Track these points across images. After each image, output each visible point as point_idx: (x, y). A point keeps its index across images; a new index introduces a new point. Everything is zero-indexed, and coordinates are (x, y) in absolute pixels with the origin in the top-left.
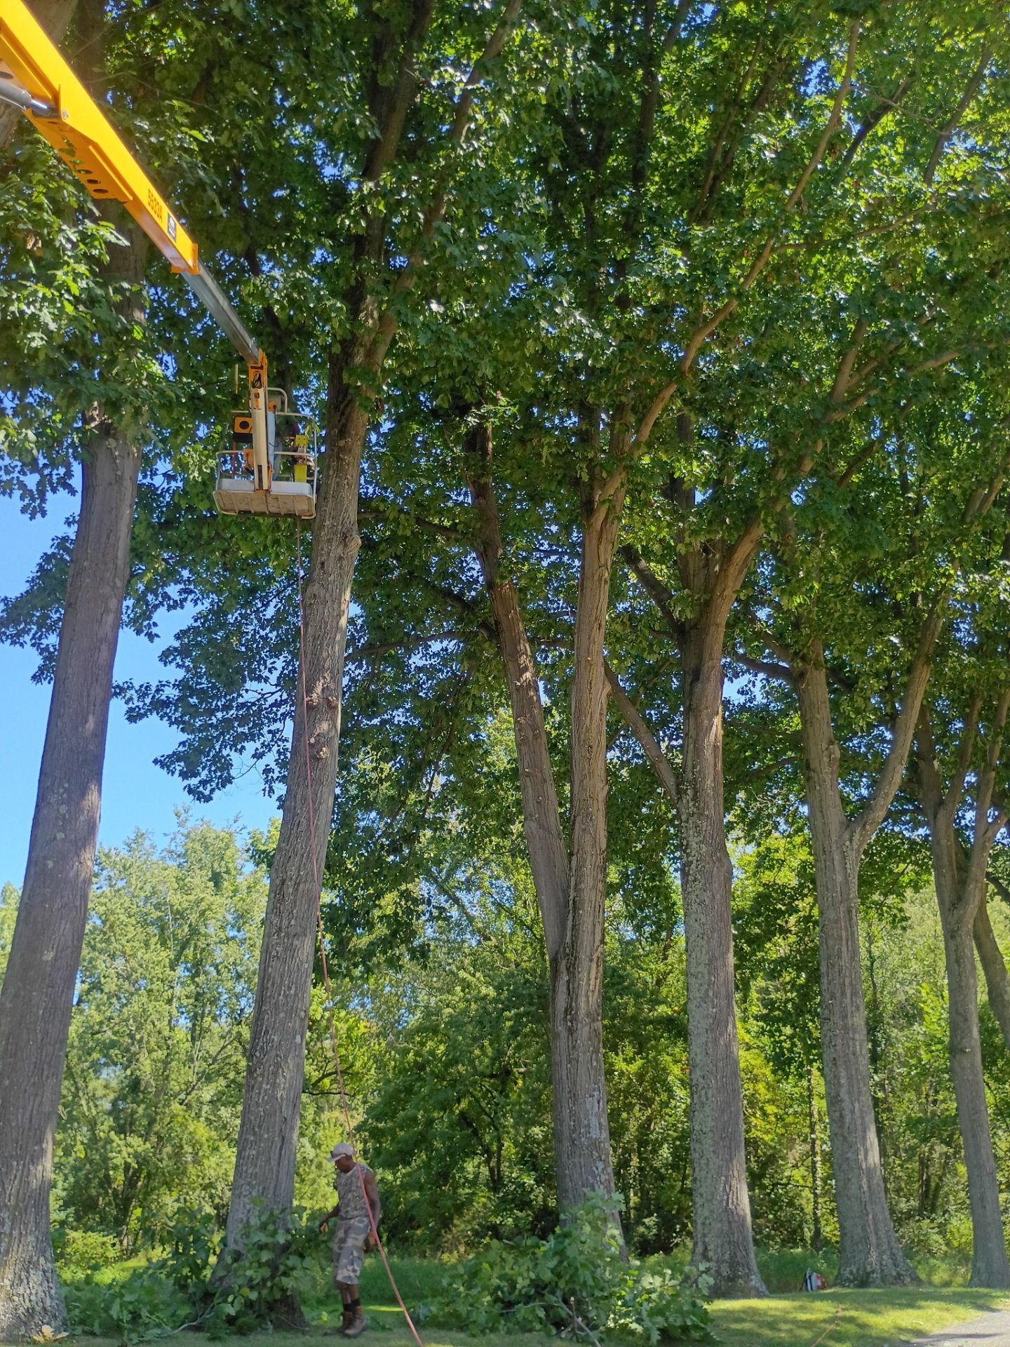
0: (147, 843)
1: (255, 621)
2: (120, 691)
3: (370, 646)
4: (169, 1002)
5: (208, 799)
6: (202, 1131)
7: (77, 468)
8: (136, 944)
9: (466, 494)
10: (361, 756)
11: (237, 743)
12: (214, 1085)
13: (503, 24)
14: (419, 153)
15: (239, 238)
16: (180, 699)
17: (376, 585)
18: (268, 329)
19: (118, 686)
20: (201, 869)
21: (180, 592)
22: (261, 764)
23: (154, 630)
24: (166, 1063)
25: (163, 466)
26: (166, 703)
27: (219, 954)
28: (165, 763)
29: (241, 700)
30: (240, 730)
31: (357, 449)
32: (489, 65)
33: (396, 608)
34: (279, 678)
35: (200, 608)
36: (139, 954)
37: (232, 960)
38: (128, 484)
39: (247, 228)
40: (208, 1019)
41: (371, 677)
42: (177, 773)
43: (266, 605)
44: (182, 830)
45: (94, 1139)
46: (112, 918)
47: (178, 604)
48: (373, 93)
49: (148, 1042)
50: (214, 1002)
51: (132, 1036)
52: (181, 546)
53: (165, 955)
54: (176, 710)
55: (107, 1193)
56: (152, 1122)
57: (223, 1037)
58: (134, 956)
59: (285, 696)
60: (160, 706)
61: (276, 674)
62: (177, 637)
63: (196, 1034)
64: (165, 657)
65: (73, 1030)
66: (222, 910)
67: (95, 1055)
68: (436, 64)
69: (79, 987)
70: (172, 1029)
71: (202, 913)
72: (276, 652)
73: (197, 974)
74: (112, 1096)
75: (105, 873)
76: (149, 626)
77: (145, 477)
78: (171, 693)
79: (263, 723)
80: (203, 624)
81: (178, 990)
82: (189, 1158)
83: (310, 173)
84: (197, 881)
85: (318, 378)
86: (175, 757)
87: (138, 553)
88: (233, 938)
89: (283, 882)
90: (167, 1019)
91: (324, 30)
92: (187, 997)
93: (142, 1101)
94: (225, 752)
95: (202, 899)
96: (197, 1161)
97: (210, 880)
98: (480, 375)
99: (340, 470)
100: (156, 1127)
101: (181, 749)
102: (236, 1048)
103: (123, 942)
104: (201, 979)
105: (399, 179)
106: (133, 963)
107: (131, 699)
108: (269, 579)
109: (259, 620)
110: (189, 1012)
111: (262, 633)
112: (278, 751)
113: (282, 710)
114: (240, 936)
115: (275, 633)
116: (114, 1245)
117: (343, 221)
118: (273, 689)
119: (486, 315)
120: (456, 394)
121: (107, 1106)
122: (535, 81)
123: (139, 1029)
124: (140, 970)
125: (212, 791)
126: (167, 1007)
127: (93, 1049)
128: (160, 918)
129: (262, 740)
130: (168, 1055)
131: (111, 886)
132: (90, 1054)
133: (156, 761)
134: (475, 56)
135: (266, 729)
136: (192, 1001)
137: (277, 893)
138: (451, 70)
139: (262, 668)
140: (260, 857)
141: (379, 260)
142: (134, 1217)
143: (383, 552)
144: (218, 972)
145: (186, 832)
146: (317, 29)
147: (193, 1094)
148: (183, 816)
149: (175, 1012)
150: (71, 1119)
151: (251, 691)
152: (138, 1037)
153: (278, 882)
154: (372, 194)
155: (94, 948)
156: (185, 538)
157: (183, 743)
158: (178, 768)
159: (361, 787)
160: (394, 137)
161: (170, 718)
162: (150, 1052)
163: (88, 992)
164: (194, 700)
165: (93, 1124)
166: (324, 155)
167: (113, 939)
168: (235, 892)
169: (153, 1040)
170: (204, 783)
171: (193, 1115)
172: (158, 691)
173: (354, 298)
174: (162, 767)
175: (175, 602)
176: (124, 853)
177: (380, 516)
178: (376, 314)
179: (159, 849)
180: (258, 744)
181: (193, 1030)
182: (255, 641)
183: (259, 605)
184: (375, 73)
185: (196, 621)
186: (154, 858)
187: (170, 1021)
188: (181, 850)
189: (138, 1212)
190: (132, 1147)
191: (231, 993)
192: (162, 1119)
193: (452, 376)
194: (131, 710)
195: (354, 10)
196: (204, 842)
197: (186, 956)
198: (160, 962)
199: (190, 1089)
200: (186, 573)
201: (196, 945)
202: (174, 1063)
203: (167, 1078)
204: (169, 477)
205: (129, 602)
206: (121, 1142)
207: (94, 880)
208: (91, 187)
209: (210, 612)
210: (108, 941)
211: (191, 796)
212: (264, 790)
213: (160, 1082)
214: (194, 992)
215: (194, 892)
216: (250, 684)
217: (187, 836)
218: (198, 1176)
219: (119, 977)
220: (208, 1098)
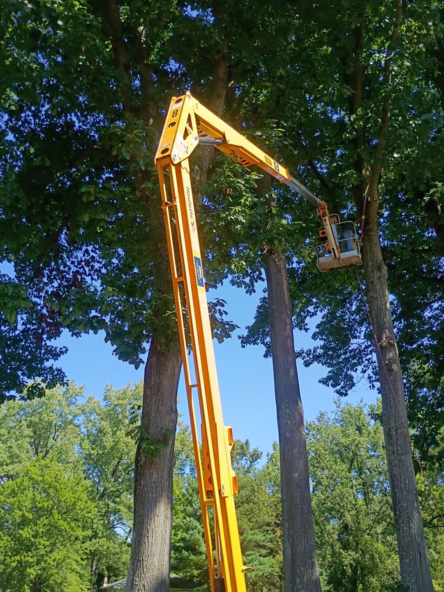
0: (326, 417)
1: (348, 313)
2: (300, 354)
3: (403, 312)
4: (352, 488)
5: (346, 395)
6: (380, 547)
7: (263, 270)
8: (331, 463)
9: (432, 232)
10: (412, 363)
11: (353, 367)
12: (382, 525)
13: (396, 26)
14: (372, 94)
15: (305, 158)
16: (324, 353)
17: (399, 284)
19: (298, 353)
20: (351, 426)
21: (314, 308)
22: (366, 375)
23: (307, 327)
24: (357, 516)
25: (295, 259)
26: (319, 356)
27: (369, 463)
28: (324, 382)
29: (350, 349)
30: (353, 361)
31: (375, 228)
32: (394, 46)
34: (365, 335)
35: (324, 313)
36: (334, 467)
37: (375, 466)
38: (283, 271)
39: (307, 154)
40: (371, 494)
41: (406, 326)
42: (330, 385)
43: (352, 305)
44: (339, 409)
45: (334, 552)
46: (318, 452)
47: (315, 314)
48: (347, 79)
49: (347, 507)
50: (372, 486)
51: (340, 505)
52: (309, 290)
53: (345, 466)
54: (324, 358)
55: (345, 578)
56: (357, 544)
57: (380, 503)
58: (331, 468)
59: (369, 343)
60: (317, 358)
61: (363, 334)
62: (317, 327)
63: (368, 501)
64: (314, 337)
65: (313, 503)
66: (365, 443)
67: (326, 514)
68: (371, 55)
69: (312, 484)
70: (356, 501)
71: (357, 445)
72: (361, 324)
73: (361, 474)
74: (337, 532)
75: (311, 433)
76: (304, 326)
77: (289, 265)
78: (320, 351)
79: (363, 357)
80: (327, 319)
81: (354, 482)
82: (378, 560)
83: (327, 121)
84: (351, 431)
85: (351, 203)
86: (329, 378)
87: (293, 297)
88: (373, 455)
89: (390, 430)
90: (352, 496)
91: (319, 63)
92: (359, 485)
93: (351, 534)
94: (349, 373)
95: (355, 439)
96: (382, 562)
97: (356, 430)
98: (425, 177)
99: (370, 240)
100: (360, 547)
101: (330, 374)
102: (387, 508)
103: (326, 462)
104: (363, 476)
105: (365, 110)
106: (332, 471)
107: (304, 357)
108: (350, 293)
109: (350, 312)
110: (361, 492)
111: (353, 317)
112: (373, 368)
113: (370, 349)
114: (376, 454)
115: (358, 316)
117: (345, 136)
118: (364, 341)
119: (420, 150)
120: (415, 189)
121: (336, 537)
123: (341, 501)
124: (336, 474)
125: (347, 391)
126: (351, 490)
127: (324, 511)
128: (339, 450)
129: (364, 364)
130: (357, 512)
131: (315, 438)
132: (324, 514)
133: (320, 382)
134: (387, 45)
135: (364, 359)
136: (361, 487)
137: (388, 434)
138: (377, 55)
139: (356, 332)
140: (375, 417)
141: (365, 145)
142: (359, 588)
143: (398, 269)
144: (371, 472)
145: (341, 410)
146: (316, 64)
147: (373, 530)
148: (338, 403)
149: (355, 493)
150: (323, 544)
151: (354, 344)
152: (342, 504)
153: (387, 430)
154: (355, 119)
155: (314, 466)
156: (311, 285)
157: (330, 372)
158: (330, 383)
159: (416, 377)
160: (359, 93)
161: (322, 362)
162: (349, 511)
163: (316, 485)
164: (330, 353)
165: (332, 546)
166: (332, 111)
167: (321, 461)
168: (369, 434)
169: (349, 506)
170: (342, 388)
171: (375, 540)
172: (314, 352)
173: (358, 166)
174: (323, 384)
175: (313, 313)
176: (317, 423)
177: (393, 253)
178: (370, 169)
179: (331, 419)
180: (362, 367)
181: (365, 500)
182: (350, 322)
183: (349, 306)
184: (344, 71)
185: (323, 319)
186: (330, 423)
187: (354, 496)
188: (340, 418)
189: (361, 586)
190: (351, 556)
191: (378, 481)
192: (361, 543)
193: (412, 183)
194: (305, 362)
195: (330, 49)
196: (349, 413)
197: (354, 466)
198: (343, 470)
199: (371, 528)
200: (314, 300)
201: (357, 461)
202: (360, 516)
203: (359, 523)
204: (299, 263)
205: (295, 317)
206: (346, 554)
207: (307, 436)
208: (243, 163)
209: (328, 313)
210: (319, 462)
211: (338, 395)
212: (370, 386)
213: (357, 525)
214: (362, 482)
215: (351, 437)
216: (353, 341)
217: (342, 412)
218: (385, 569)
219: (327, 478)
220: (380, 532)
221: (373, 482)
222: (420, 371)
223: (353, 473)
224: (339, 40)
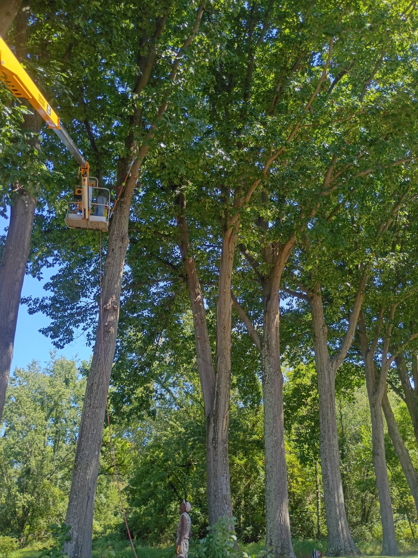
0: (37, 366)
1: (85, 273)
2: (26, 301)
3: (133, 283)
4: (44, 435)
5: (62, 347)
6: (57, 491)
7: (8, 208)
8: (31, 410)
9: (175, 221)
10: (129, 329)
11: (76, 323)
12: (63, 471)
13: (192, 34)
14: (157, 84)
15: (82, 115)
16: (52, 305)
17: (137, 258)
18: (93, 152)
19: (25, 299)
20: (60, 377)
21: (53, 260)
22: (86, 333)
23: (41, 276)
24: (42, 462)
25: (46, 207)
26: (46, 307)
27: (67, 414)
28: (44, 332)
29: (78, 305)
30: (77, 318)
31: (129, 203)
32: (186, 50)
33: (145, 268)
34: (94, 297)
35: (62, 266)
36: (32, 414)
37: (72, 416)
38: (30, 215)
39: (85, 111)
40: (61, 442)
41: (133, 296)
42: (49, 336)
43: (90, 266)
44: (52, 360)
45: (9, 495)
46: (20, 398)
47: (52, 265)
48: (139, 59)
49: (34, 452)
50: (64, 435)
51: (28, 450)
52: (54, 240)
53: (43, 415)
54: (50, 309)
55: (15, 519)
56: (35, 487)
57: (67, 450)
58: (29, 415)
59: (97, 304)
60: (43, 308)
61: (93, 294)
62: (52, 279)
63: (56, 448)
64: (46, 287)
65: (2, 447)
66: (69, 395)
67: (12, 458)
68: (165, 48)
69: (5, 428)
70: (45, 447)
71: (60, 396)
72: (93, 285)
73: (57, 423)
74: (18, 476)
75: (18, 379)
76: (39, 274)
77: (39, 212)
78: (48, 302)
79: (87, 315)
80: (63, 273)
81: (48, 430)
82: (51, 503)
83: (113, 90)
84: (58, 382)
85: (114, 173)
86: (50, 329)
87: (34, 244)
88: (73, 407)
89: (92, 385)
90: (43, 443)
91: (118, 32)
92: (52, 433)
93: (31, 478)
94: (71, 327)
95: (60, 390)
96: (54, 504)
97: (64, 382)
98: (180, 174)
99: (121, 211)
100: (37, 490)
101: (52, 326)
102: (73, 455)
103: (25, 409)
104: (58, 425)
105: (148, 94)
106: (29, 418)
107: (30, 304)
108: (91, 255)
109: (87, 272)
110: (53, 439)
111: (88, 277)
112: (94, 327)
113: (96, 310)
114: (76, 406)
115: (93, 278)
116: (16, 542)
117: (124, 110)
118: (93, 301)
119: (183, 149)
120: (170, 181)
121: (15, 480)
122: (205, 57)
123: (31, 447)
124: (32, 421)
125: (64, 344)
126: (43, 437)
127: (10, 455)
128: (41, 398)
129: (87, 322)
130: (43, 458)
131: (20, 384)
132: (9, 458)
133: (40, 331)
134: (180, 46)
135: (88, 318)
136: (54, 434)
137: (90, 389)
138: (170, 51)
139: (87, 292)
140: (84, 372)
141: (139, 126)
142: (26, 529)
143: (139, 245)
144: (66, 422)
145: (54, 361)
146: (115, 32)
147: (54, 474)
148: (54, 354)
149: (46, 440)
151: (83, 302)
152: (30, 450)
153: (90, 384)
154: (137, 99)
155: (12, 412)
156: (56, 237)
157: (53, 323)
158: (50, 334)
159: (129, 343)
160: (147, 77)
161: (47, 313)
162: (35, 457)
163: (9, 430)
164: (58, 305)
165: (9, 489)
166: (119, 83)
167: (20, 407)
168: (75, 387)
169: (36, 452)
170: (61, 340)
171: (53, 484)
172: (42, 301)
173: (129, 141)
174: (43, 333)
175: (50, 264)
176: (27, 370)
177: (139, 230)
178: (138, 148)
179: (42, 368)
180: (85, 324)
181: (54, 447)
182: (84, 281)
183: (87, 266)
184: (139, 51)
185: (60, 272)
186: (40, 372)
187: (44, 443)
188: (51, 369)
189: (28, 527)
190: (26, 498)
191: (71, 431)
192: (39, 486)
193: (169, 174)
194: (30, 309)
195: (132, 26)
196: (62, 366)
197: (52, 415)
198: (40, 417)
199: (52, 473)
200: (56, 252)
201: (57, 410)
202: (45, 462)
203: (42, 468)
204: (49, 212)
205: (31, 264)
206: (21, 497)
207: (13, 382)
208: (14, 92)
209: (66, 268)
210: (18, 409)
211: (55, 346)
212: (87, 344)
213: (39, 470)
214: (55, 430)
215: (57, 387)
216: (83, 299)
217: (55, 363)
218: (55, 511)
219: (22, 423)
220: (60, 477)
221: (66, 431)
222: (134, 338)
223: (50, 422)
224: (142, 22)
